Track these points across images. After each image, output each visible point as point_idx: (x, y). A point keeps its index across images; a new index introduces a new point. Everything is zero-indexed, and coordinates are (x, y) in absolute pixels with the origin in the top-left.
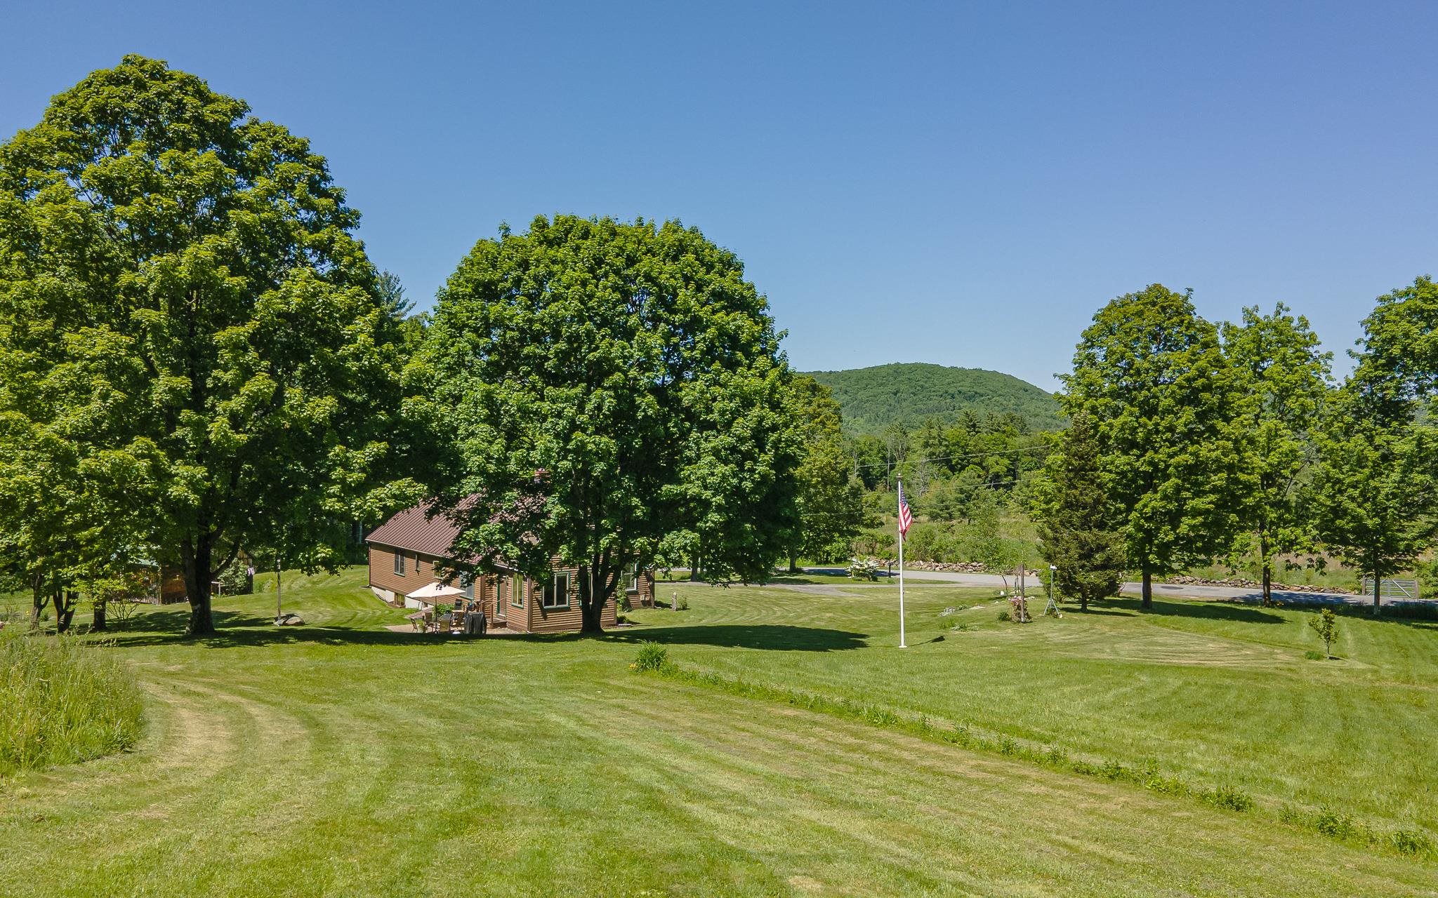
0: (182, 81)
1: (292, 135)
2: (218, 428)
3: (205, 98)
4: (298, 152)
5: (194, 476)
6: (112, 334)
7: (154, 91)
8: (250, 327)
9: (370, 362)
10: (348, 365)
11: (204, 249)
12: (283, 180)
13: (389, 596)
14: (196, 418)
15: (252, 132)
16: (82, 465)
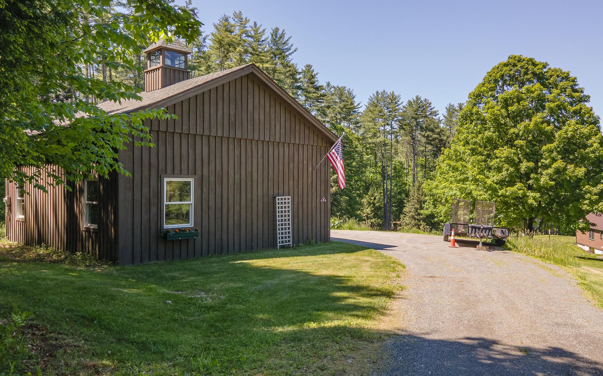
0: (528, 61)
1: (563, 71)
2: (543, 180)
3: (534, 65)
4: (566, 77)
5: (535, 196)
6: (509, 149)
7: (519, 66)
8: (555, 144)
9: (599, 154)
10: (590, 155)
11: (538, 118)
12: (561, 89)
13: (587, 248)
14: (536, 176)
15: (550, 73)
16: (500, 192)
